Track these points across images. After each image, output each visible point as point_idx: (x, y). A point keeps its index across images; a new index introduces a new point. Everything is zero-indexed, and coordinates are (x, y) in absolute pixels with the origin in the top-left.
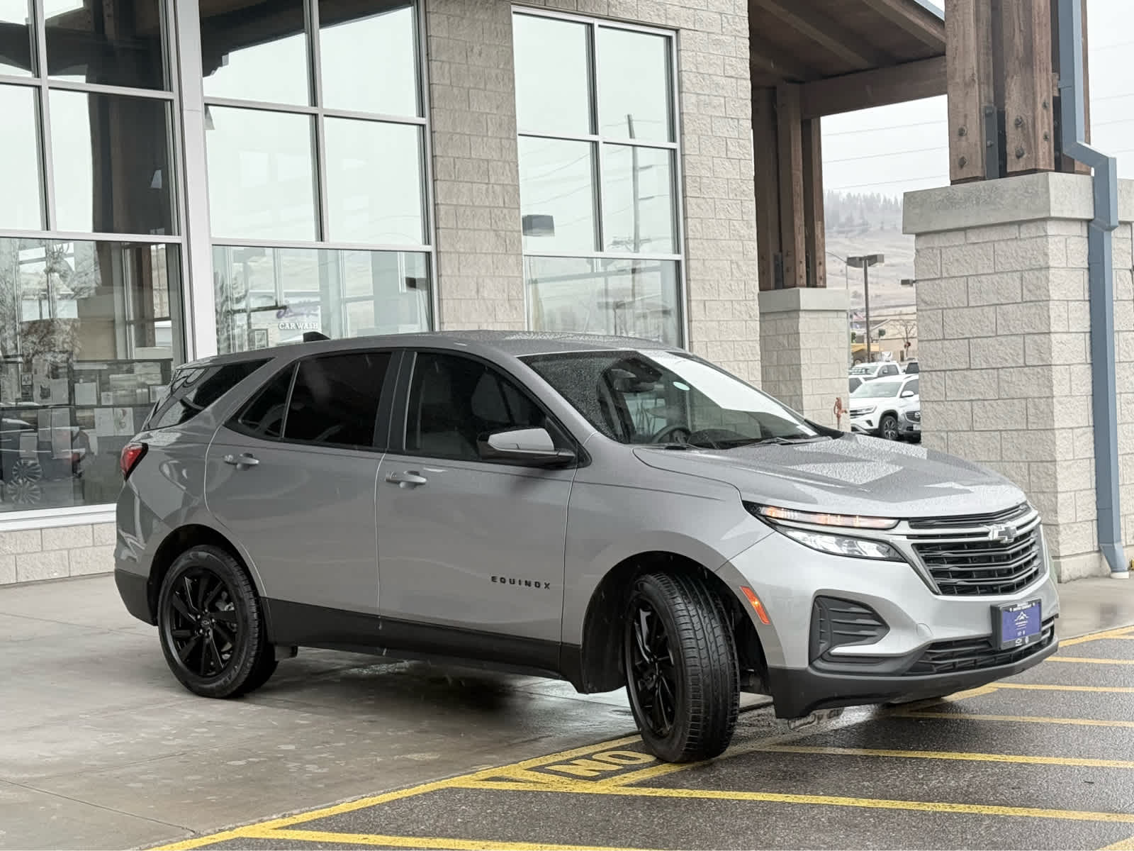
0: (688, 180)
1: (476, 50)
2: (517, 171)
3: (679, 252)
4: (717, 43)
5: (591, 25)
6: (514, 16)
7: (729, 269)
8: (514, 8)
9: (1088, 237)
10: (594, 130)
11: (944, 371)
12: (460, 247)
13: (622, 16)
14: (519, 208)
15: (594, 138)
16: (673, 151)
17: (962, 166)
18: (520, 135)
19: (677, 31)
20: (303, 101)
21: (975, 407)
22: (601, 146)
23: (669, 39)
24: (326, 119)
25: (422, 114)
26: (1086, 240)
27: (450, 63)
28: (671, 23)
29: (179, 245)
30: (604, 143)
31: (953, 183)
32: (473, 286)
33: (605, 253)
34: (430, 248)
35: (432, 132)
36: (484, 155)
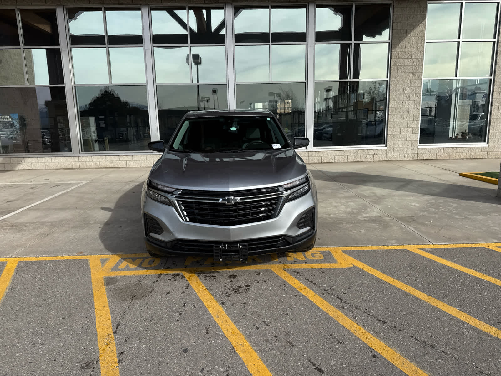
0: (499, 51)
1: (411, 17)
3: (491, 76)
5: (462, 4)
6: (429, 4)
8: (429, 1)
10: (459, 38)
12: (398, 78)
16: (494, 42)
18: (426, 42)
22: (461, 43)
23: (498, 3)
25: (389, 40)
27: (401, 22)
32: (401, 90)
33: (458, 78)
34: (388, 79)
35: (392, 44)
36: (410, 49)
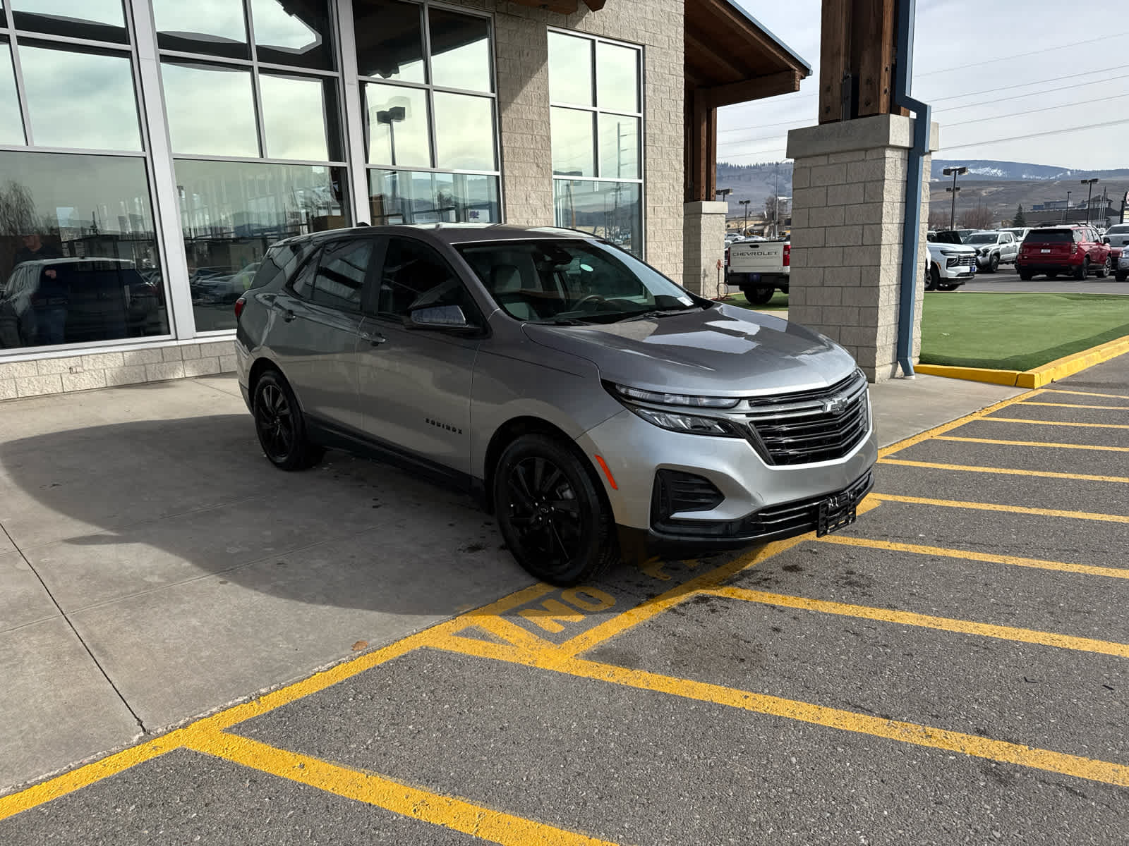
0: (647, 136)
1: (525, 52)
2: (550, 128)
3: (640, 178)
4: (666, 54)
5: (593, 41)
6: (549, 33)
7: (668, 188)
8: (549, 28)
9: (908, 160)
10: (595, 104)
11: (807, 248)
12: (516, 173)
13: (611, 35)
14: (550, 150)
15: (594, 109)
16: (639, 118)
17: (827, 112)
18: (552, 106)
19: (643, 46)
20: (422, 81)
21: (827, 272)
22: (599, 115)
23: (638, 51)
24: (435, 92)
25: (493, 91)
26: (907, 162)
27: (510, 59)
28: (640, 41)
29: (346, 168)
30: (601, 112)
31: (820, 123)
32: (523, 196)
33: (599, 179)
34: (499, 173)
35: (499, 102)
36: (530, 117)
